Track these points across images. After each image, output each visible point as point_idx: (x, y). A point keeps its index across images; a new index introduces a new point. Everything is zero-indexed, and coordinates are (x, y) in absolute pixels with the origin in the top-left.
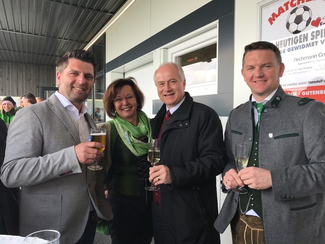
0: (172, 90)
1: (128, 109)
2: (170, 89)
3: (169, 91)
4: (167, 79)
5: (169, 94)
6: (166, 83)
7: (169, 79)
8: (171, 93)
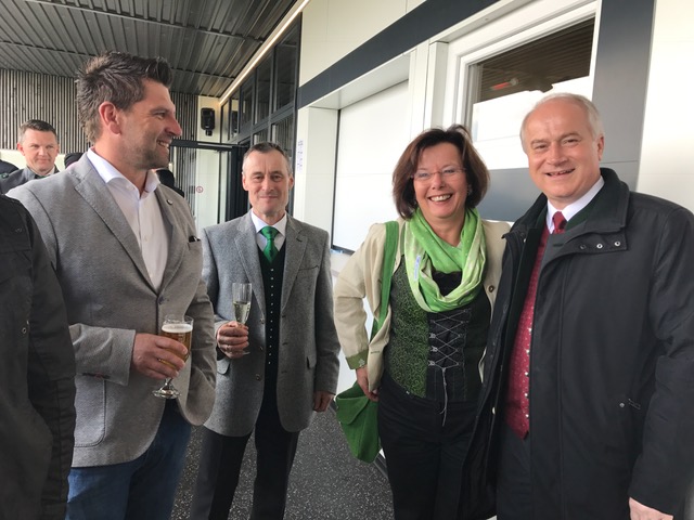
0: (568, 161)
1: (441, 198)
2: (564, 159)
3: (558, 165)
4: (557, 134)
5: (559, 169)
6: (553, 144)
7: (561, 133)
8: (567, 168)
